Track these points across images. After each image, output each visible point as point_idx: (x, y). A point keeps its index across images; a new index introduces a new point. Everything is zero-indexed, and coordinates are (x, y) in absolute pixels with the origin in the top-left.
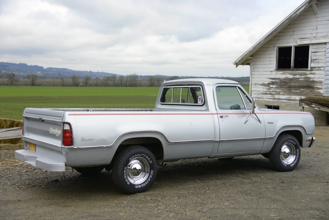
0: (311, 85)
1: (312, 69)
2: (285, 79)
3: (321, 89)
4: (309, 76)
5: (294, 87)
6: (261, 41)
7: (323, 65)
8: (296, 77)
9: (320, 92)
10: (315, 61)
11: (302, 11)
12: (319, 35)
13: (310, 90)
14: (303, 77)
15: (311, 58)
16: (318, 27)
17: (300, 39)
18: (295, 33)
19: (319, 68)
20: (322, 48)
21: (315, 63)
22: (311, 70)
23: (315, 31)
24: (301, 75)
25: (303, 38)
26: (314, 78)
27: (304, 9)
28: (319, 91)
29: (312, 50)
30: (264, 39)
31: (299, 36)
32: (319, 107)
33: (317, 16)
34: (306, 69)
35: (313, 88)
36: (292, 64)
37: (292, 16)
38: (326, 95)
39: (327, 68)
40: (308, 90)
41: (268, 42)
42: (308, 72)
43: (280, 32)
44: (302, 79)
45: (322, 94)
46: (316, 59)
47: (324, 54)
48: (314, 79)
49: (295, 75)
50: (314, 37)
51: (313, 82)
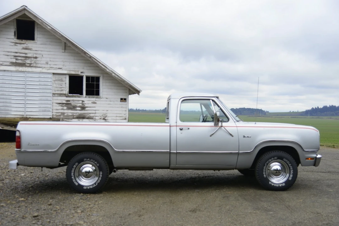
32: (2, 126)
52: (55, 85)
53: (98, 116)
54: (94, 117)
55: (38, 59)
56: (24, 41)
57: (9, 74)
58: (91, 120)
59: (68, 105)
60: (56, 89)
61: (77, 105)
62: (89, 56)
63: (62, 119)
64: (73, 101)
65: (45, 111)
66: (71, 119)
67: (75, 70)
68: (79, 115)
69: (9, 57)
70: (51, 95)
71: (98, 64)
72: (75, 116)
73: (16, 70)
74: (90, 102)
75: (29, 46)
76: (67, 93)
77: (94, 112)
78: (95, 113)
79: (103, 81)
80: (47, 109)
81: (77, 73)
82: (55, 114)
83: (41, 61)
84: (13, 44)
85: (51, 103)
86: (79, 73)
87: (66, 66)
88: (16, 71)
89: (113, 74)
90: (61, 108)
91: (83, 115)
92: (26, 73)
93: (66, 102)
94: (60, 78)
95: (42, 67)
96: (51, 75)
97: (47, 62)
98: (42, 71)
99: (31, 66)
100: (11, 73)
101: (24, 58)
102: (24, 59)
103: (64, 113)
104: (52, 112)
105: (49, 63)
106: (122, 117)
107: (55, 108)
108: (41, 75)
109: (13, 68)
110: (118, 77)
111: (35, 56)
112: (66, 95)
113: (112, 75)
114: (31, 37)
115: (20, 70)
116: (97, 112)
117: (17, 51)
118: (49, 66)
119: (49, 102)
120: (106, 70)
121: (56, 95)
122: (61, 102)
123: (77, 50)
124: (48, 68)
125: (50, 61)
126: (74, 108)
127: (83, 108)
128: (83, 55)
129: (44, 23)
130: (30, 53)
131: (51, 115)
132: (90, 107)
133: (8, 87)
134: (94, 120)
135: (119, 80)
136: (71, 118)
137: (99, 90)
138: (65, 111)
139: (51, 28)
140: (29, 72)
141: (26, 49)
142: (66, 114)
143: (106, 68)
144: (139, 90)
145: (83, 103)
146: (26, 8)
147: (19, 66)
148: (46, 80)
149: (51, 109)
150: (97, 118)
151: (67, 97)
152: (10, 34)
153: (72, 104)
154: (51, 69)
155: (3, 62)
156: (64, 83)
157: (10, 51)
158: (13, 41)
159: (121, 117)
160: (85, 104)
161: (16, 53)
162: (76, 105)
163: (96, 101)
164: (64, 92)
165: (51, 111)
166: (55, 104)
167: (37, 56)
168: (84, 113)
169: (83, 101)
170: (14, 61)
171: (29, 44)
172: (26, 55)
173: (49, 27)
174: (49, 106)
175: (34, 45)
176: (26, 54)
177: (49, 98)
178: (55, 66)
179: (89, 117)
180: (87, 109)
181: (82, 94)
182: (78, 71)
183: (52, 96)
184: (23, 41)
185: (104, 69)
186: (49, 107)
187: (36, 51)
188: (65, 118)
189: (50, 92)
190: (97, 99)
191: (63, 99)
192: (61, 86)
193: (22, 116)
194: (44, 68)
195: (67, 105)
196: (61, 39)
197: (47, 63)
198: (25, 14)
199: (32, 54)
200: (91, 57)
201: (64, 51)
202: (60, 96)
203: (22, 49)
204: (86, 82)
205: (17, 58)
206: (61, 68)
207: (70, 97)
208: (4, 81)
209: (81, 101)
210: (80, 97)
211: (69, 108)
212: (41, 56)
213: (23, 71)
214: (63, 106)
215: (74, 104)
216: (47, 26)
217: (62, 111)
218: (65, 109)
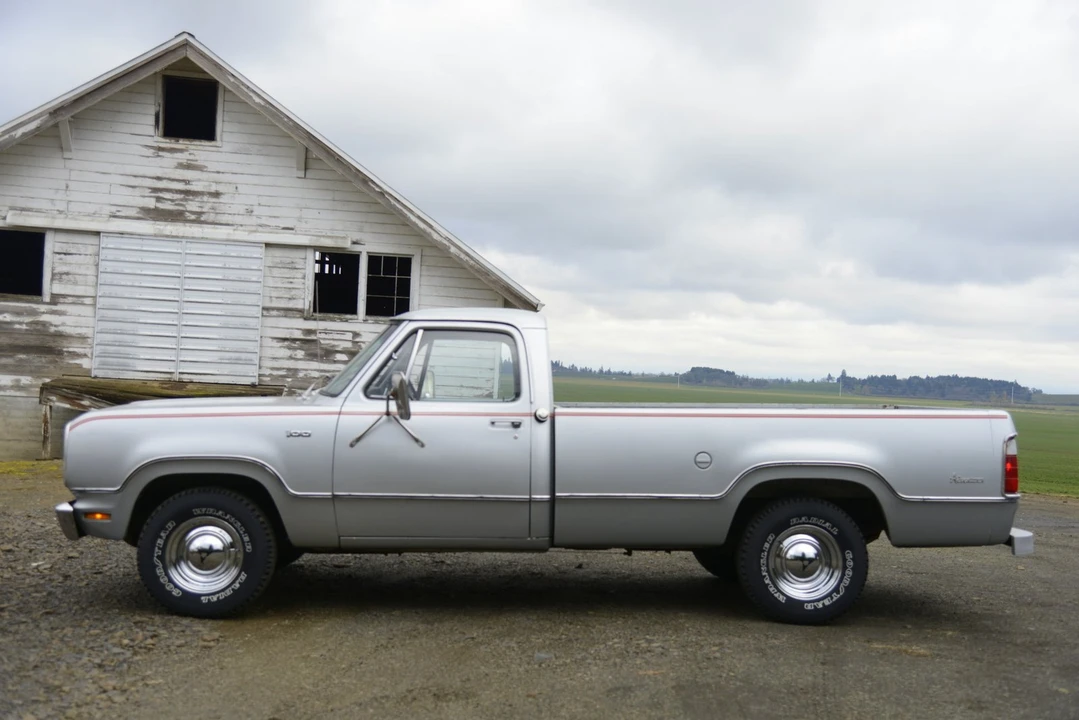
0: (51, 344)
1: (55, 299)
3: (85, 355)
4: (45, 318)
7: (90, 291)
8: (2, 318)
9: (79, 366)
10: (64, 277)
11: (31, 132)
13: (50, 357)
14: (28, 319)
15: (53, 269)
16: (72, 185)
17: (12, 208)
19: (78, 299)
20: (82, 245)
21: (66, 283)
22: (55, 303)
23: (61, 195)
24: (18, 313)
25: (23, 209)
26: (63, 324)
27: (38, 128)
28: (77, 361)
29: (54, 246)
31: (9, 202)
32: (102, 405)
33: (67, 155)
34: (36, 298)
35: (60, 353)
38: (100, 373)
39: (101, 299)
40: (43, 360)
42: (43, 308)
44: (24, 327)
45: (89, 371)
46: (67, 274)
47: (92, 262)
48: (61, 329)
50: (60, 212)
51: (60, 335)
52: (271, 282)
55: (222, 199)
56: (182, 144)
57: (134, 244)
59: (309, 345)
60: (274, 294)
61: (337, 346)
62: (377, 189)
63: (290, 388)
64: (326, 331)
65: (236, 362)
67: (336, 234)
69: (137, 192)
70: (257, 311)
71: (404, 216)
73: (157, 232)
75: (197, 158)
76: (307, 307)
79: (421, 270)
80: (243, 356)
81: (340, 244)
82: (268, 372)
83: (231, 204)
84: (150, 152)
85: (258, 338)
86: (347, 245)
87: (306, 222)
88: (155, 235)
89: (453, 249)
90: (288, 353)
92: (184, 240)
93: (302, 337)
94: (289, 260)
95: (232, 225)
96: (259, 249)
97: (250, 208)
98: (232, 238)
99: (202, 219)
100: (140, 241)
101: (182, 196)
102: (181, 200)
103: (296, 370)
104: (260, 367)
105: (257, 211)
106: (481, 388)
107: (269, 353)
108: (228, 247)
109: (147, 227)
110: (467, 258)
111: (213, 188)
112: (304, 314)
113: (450, 253)
114: (206, 132)
115: (167, 233)
117: (160, 175)
118: (254, 220)
119: (251, 335)
120: (429, 235)
121: (275, 313)
122: (288, 337)
123: (340, 171)
124: (254, 228)
125: (259, 204)
126: (328, 354)
128: (360, 187)
129: (243, 84)
130: (199, 180)
131: (256, 374)
133: (129, 284)
135: (471, 267)
137: (409, 300)
138: (301, 365)
139: (263, 103)
140: (193, 239)
141: (189, 167)
142: (301, 375)
143: (429, 230)
144: (535, 302)
145: (357, 340)
146: (191, 40)
147: (166, 220)
148: (245, 263)
149: (255, 359)
151: (305, 319)
152: (144, 120)
153: (322, 342)
154: (260, 229)
155: (119, 209)
156: (300, 276)
157: (141, 173)
158: (150, 142)
159: (477, 388)
160: (364, 342)
161: (159, 179)
162: (334, 346)
164: (299, 305)
165: (257, 362)
166: (269, 342)
167: (220, 188)
169: (356, 334)
170: (151, 203)
171: (196, 153)
172: (188, 187)
173: (257, 100)
174: (251, 346)
175: (213, 156)
176: (187, 182)
177: (253, 322)
178: (273, 222)
181: (354, 311)
182: (344, 238)
183: (260, 315)
184: (181, 141)
185: (424, 231)
186: (251, 349)
187: (218, 172)
188: (299, 384)
189: (254, 302)
191: (296, 327)
192: (291, 286)
193: (168, 376)
194: (240, 228)
195: (306, 346)
196: (292, 135)
197: (250, 212)
198: (186, 59)
199: (207, 184)
200: (382, 193)
201: (302, 174)
202: (285, 316)
203: (176, 168)
204: (369, 273)
205: (161, 195)
206: (292, 229)
207: (315, 320)
208: (119, 267)
209: (351, 334)
210: (347, 321)
211: (312, 356)
212: (231, 189)
213: (177, 237)
214: (295, 349)
215: (327, 342)
216: (251, 94)
217: (291, 364)
218: (300, 359)
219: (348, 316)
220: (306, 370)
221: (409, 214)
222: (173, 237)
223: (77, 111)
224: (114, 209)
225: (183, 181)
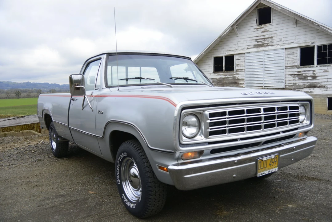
0: (237, 82)
2: (219, 78)
3: (243, 84)
4: (235, 76)
5: (226, 84)
6: (203, 53)
7: (244, 68)
8: (226, 77)
10: (238, 65)
11: (228, 32)
12: (240, 48)
14: (231, 76)
15: (236, 64)
16: (239, 43)
17: (227, 51)
18: (224, 47)
19: (241, 70)
20: (241, 57)
21: (239, 67)
22: (236, 72)
23: (237, 46)
24: (230, 75)
25: (230, 51)
26: (239, 77)
28: (242, 85)
29: (236, 58)
30: (204, 52)
31: (227, 49)
33: (237, 36)
34: (233, 71)
35: (238, 84)
36: (224, 68)
37: (221, 35)
39: (246, 70)
41: (207, 54)
42: (234, 73)
43: (214, 47)
44: (231, 78)
46: (239, 64)
47: (244, 61)
48: (238, 78)
49: (226, 76)
50: (237, 50)
51: (238, 79)
52: (287, 59)
53: (331, 85)
54: (326, 86)
55: (273, 38)
56: (263, 26)
57: (252, 55)
58: (323, 89)
59: (300, 76)
60: (289, 62)
61: (308, 75)
62: (317, 25)
63: (294, 88)
64: (304, 71)
65: (278, 82)
66: (303, 89)
67: (306, 41)
68: (310, 84)
69: (253, 41)
70: (284, 68)
72: (306, 86)
73: (257, 50)
74: (322, 71)
75: (267, 29)
76: (298, 65)
77: (326, 80)
78: (327, 82)
80: (280, 80)
81: (307, 44)
82: (288, 84)
83: (276, 39)
84: (255, 30)
85: (284, 75)
86: (310, 44)
87: (297, 40)
88: (257, 51)
90: (293, 78)
91: (314, 84)
92: (264, 51)
93: (297, 74)
94: (292, 52)
95: (276, 45)
96: (283, 50)
97: (281, 39)
98: (276, 48)
99: (268, 45)
100: (253, 54)
102: (263, 41)
103: (296, 83)
104: (285, 83)
105: (283, 40)
107: (287, 79)
108: (275, 51)
109: (255, 50)
111: (271, 36)
112: (298, 67)
114: (269, 21)
115: (260, 50)
116: (329, 80)
117: (258, 35)
118: (282, 42)
119: (282, 74)
121: (289, 68)
122: (293, 74)
123: (305, 22)
124: (282, 45)
125: (283, 38)
126: (305, 78)
127: (314, 77)
128: (312, 25)
129: (275, 5)
130: (267, 34)
131: (284, 85)
132: (321, 76)
133: (252, 65)
134: (326, 89)
136: (301, 88)
139: (281, 9)
140: (266, 51)
141: (264, 32)
142: (297, 84)
145: (314, 72)
147: (259, 47)
148: (280, 55)
150: (328, 86)
151: (298, 68)
152: (253, 22)
153: (303, 74)
154: (284, 45)
156: (296, 56)
157: (253, 36)
158: (255, 27)
160: (316, 73)
161: (257, 36)
162: (307, 75)
163: (328, 69)
164: (296, 64)
165: (284, 82)
166: (287, 76)
167: (273, 36)
168: (315, 82)
169: (314, 71)
170: (256, 43)
171: (266, 27)
172: (265, 37)
173: (279, 8)
175: (271, 27)
176: (264, 36)
177: (282, 71)
178: (287, 42)
179: (320, 86)
180: (318, 78)
181: (313, 64)
182: (308, 42)
183: (284, 69)
186: (282, 78)
187: (272, 31)
188: (297, 87)
189: (283, 65)
190: (329, 68)
192: (293, 59)
194: (278, 45)
195: (298, 76)
196: (290, 16)
198: (260, 3)
199: (269, 35)
200: (319, 26)
201: (295, 26)
202: (292, 68)
203: (262, 33)
204: (318, 51)
205: (258, 41)
206: (293, 43)
207: (301, 68)
208: (249, 61)
209: (312, 71)
210: (311, 67)
211: (300, 79)
212: (276, 35)
213: (262, 51)
214: (295, 77)
215: (305, 74)
216: (277, 7)
217: (294, 82)
218: (297, 80)
219: (312, 66)
220: (299, 83)
221: (328, 30)
222: (261, 51)
223: (237, 24)
224: (248, 47)
225: (263, 36)
